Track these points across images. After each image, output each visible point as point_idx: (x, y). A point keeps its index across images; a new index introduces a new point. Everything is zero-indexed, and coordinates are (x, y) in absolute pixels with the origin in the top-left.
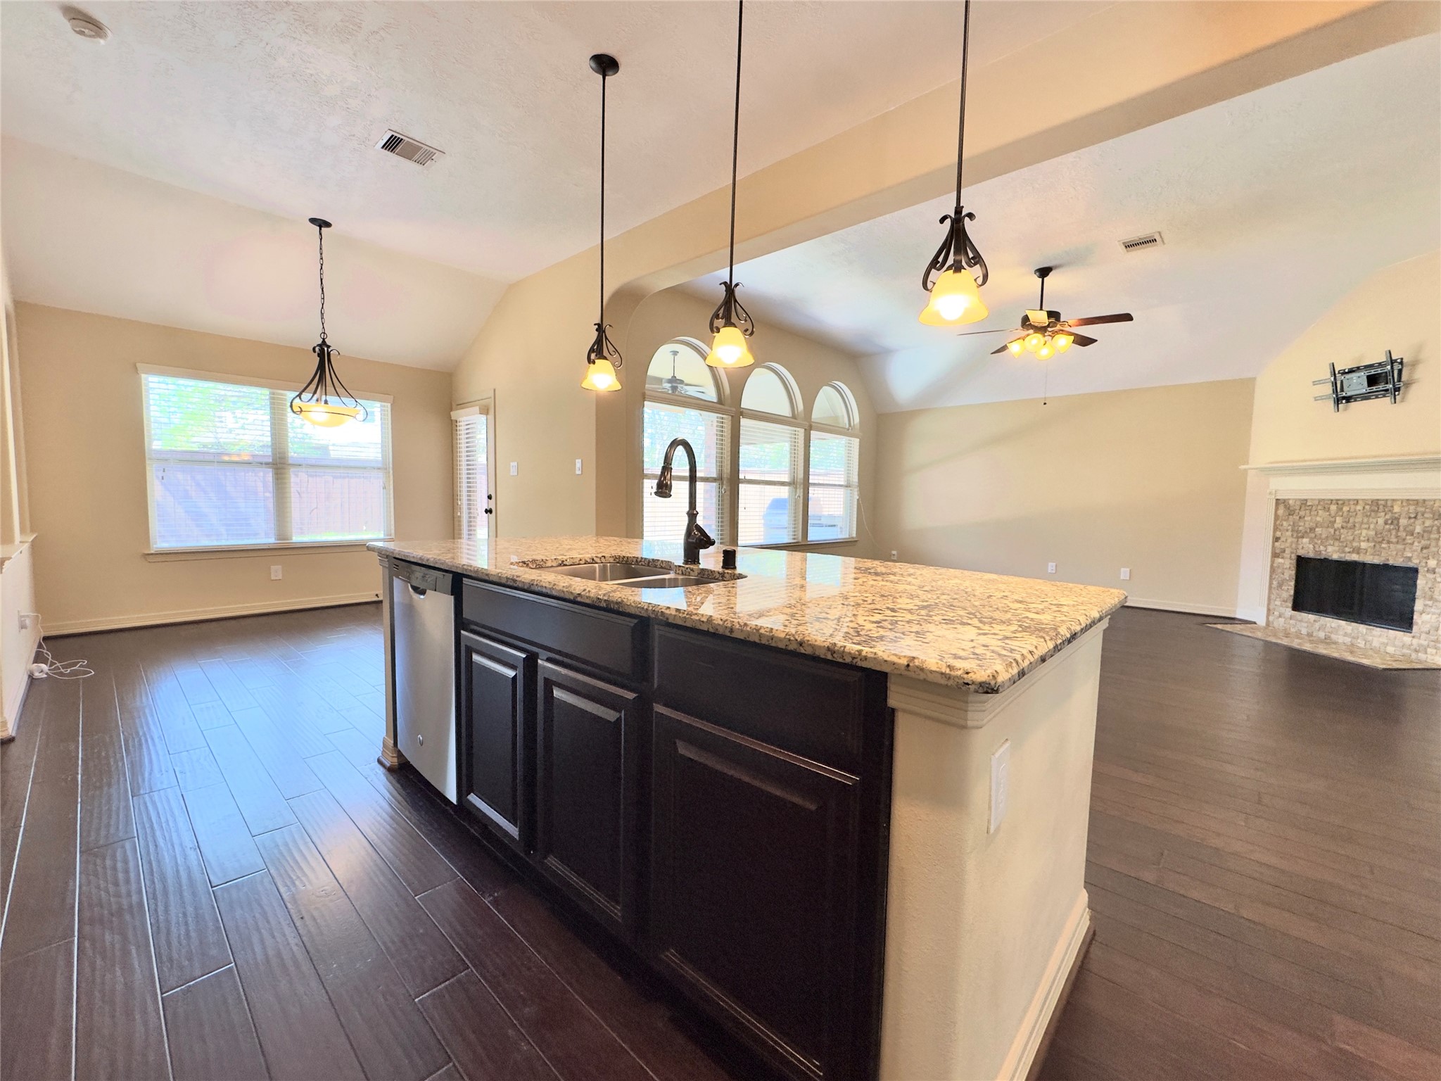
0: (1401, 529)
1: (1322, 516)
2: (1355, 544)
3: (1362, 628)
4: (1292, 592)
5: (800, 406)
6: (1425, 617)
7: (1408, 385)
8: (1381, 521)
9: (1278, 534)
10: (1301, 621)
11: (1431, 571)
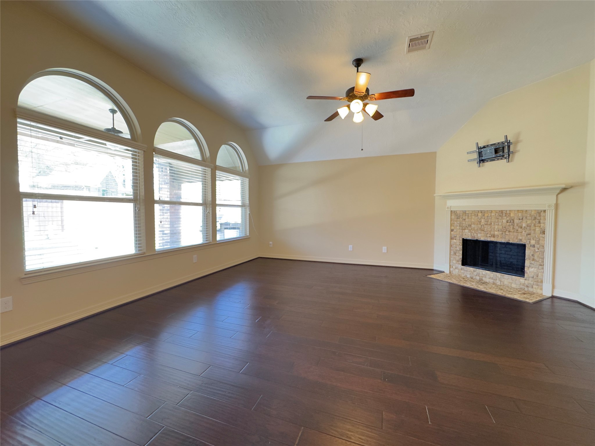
0: (515, 225)
1: (474, 219)
2: (492, 233)
3: (498, 275)
4: (461, 257)
5: (208, 154)
6: (531, 270)
7: (513, 152)
8: (504, 221)
9: (453, 228)
10: (467, 271)
11: (534, 246)
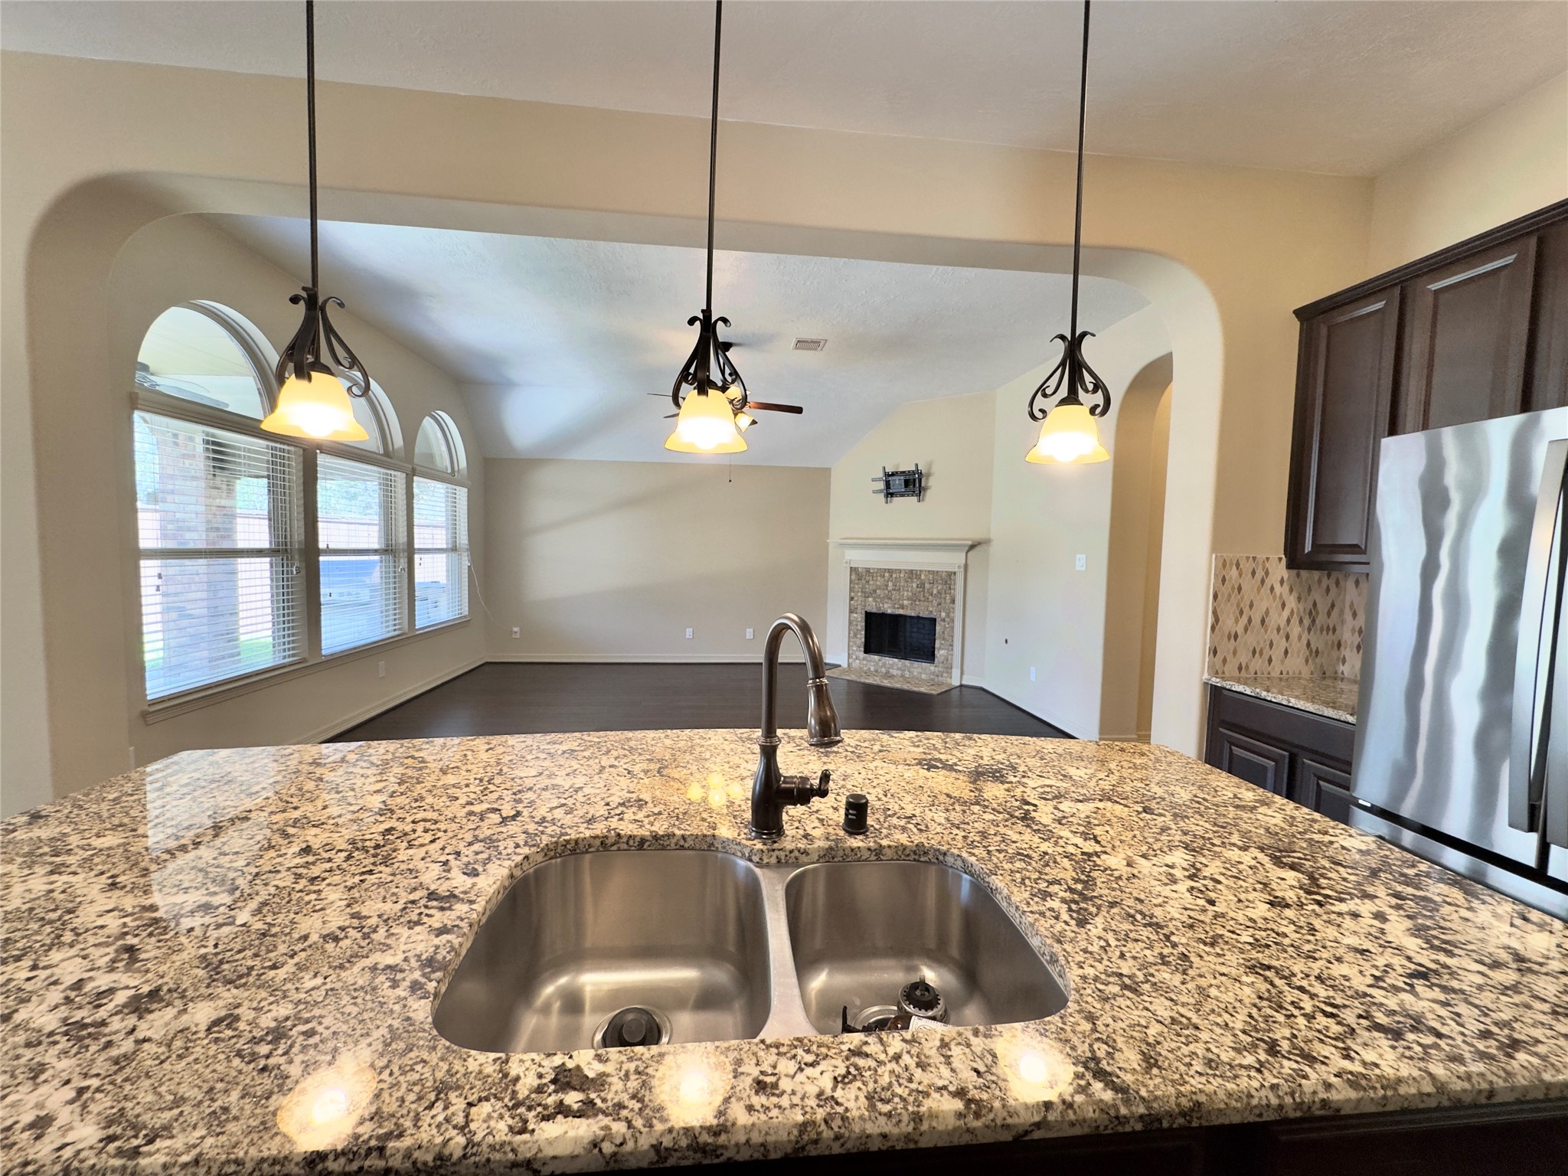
0: (926, 591)
1: (880, 582)
2: (901, 602)
3: (907, 663)
4: (863, 640)
5: (398, 441)
7: (925, 489)
8: (914, 585)
9: (853, 595)
10: (870, 661)
11: (944, 620)
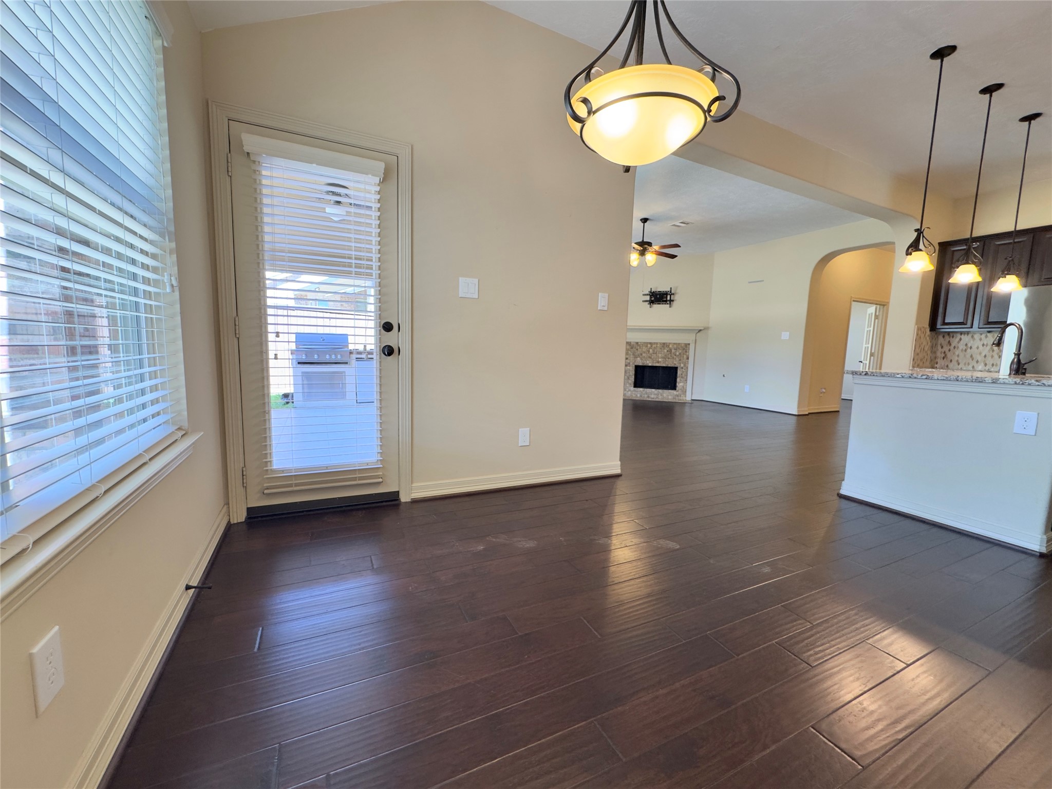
0: (672, 353)
2: (657, 360)
3: (660, 391)
4: (633, 380)
6: (681, 384)
7: (673, 300)
8: (665, 351)
9: (627, 356)
10: (637, 392)
11: (682, 368)
